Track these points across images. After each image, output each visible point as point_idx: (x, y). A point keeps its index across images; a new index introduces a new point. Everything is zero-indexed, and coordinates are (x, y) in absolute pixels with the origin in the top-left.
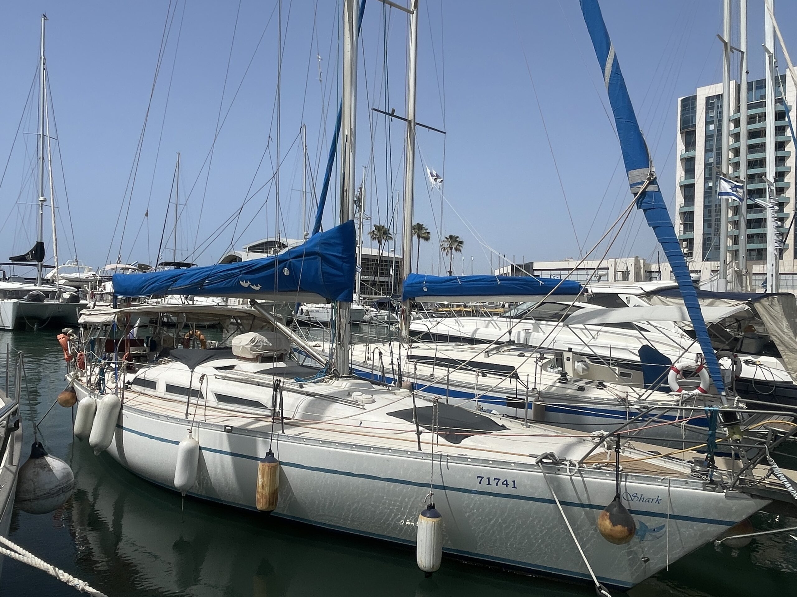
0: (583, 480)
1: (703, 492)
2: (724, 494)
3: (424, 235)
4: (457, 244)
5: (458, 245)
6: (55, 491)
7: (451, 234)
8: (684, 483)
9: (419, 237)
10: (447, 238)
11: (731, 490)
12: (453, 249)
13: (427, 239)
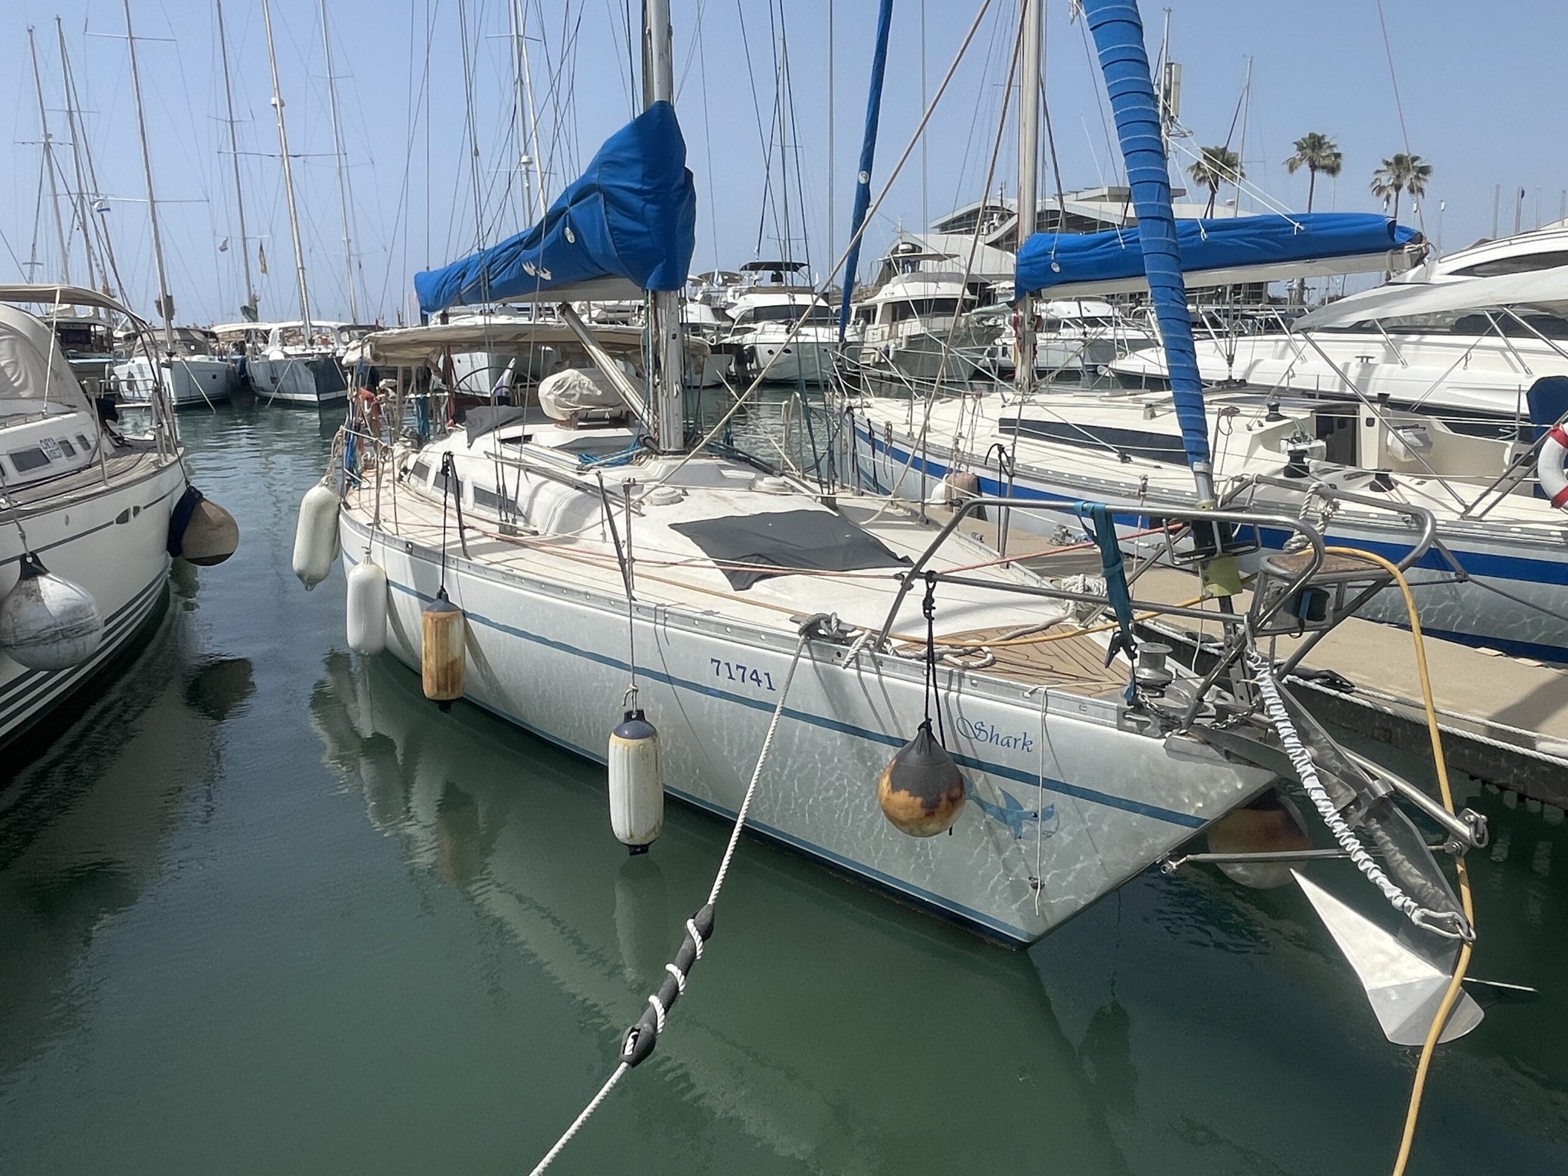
0: (881, 681)
1: (1116, 731)
2: (1163, 741)
3: (1327, 162)
4: (1413, 174)
5: (1417, 178)
6: (48, 635)
7: (1399, 153)
8: (1077, 705)
9: (1314, 167)
10: (1387, 164)
11: (1183, 735)
12: (1405, 190)
13: (1333, 170)
